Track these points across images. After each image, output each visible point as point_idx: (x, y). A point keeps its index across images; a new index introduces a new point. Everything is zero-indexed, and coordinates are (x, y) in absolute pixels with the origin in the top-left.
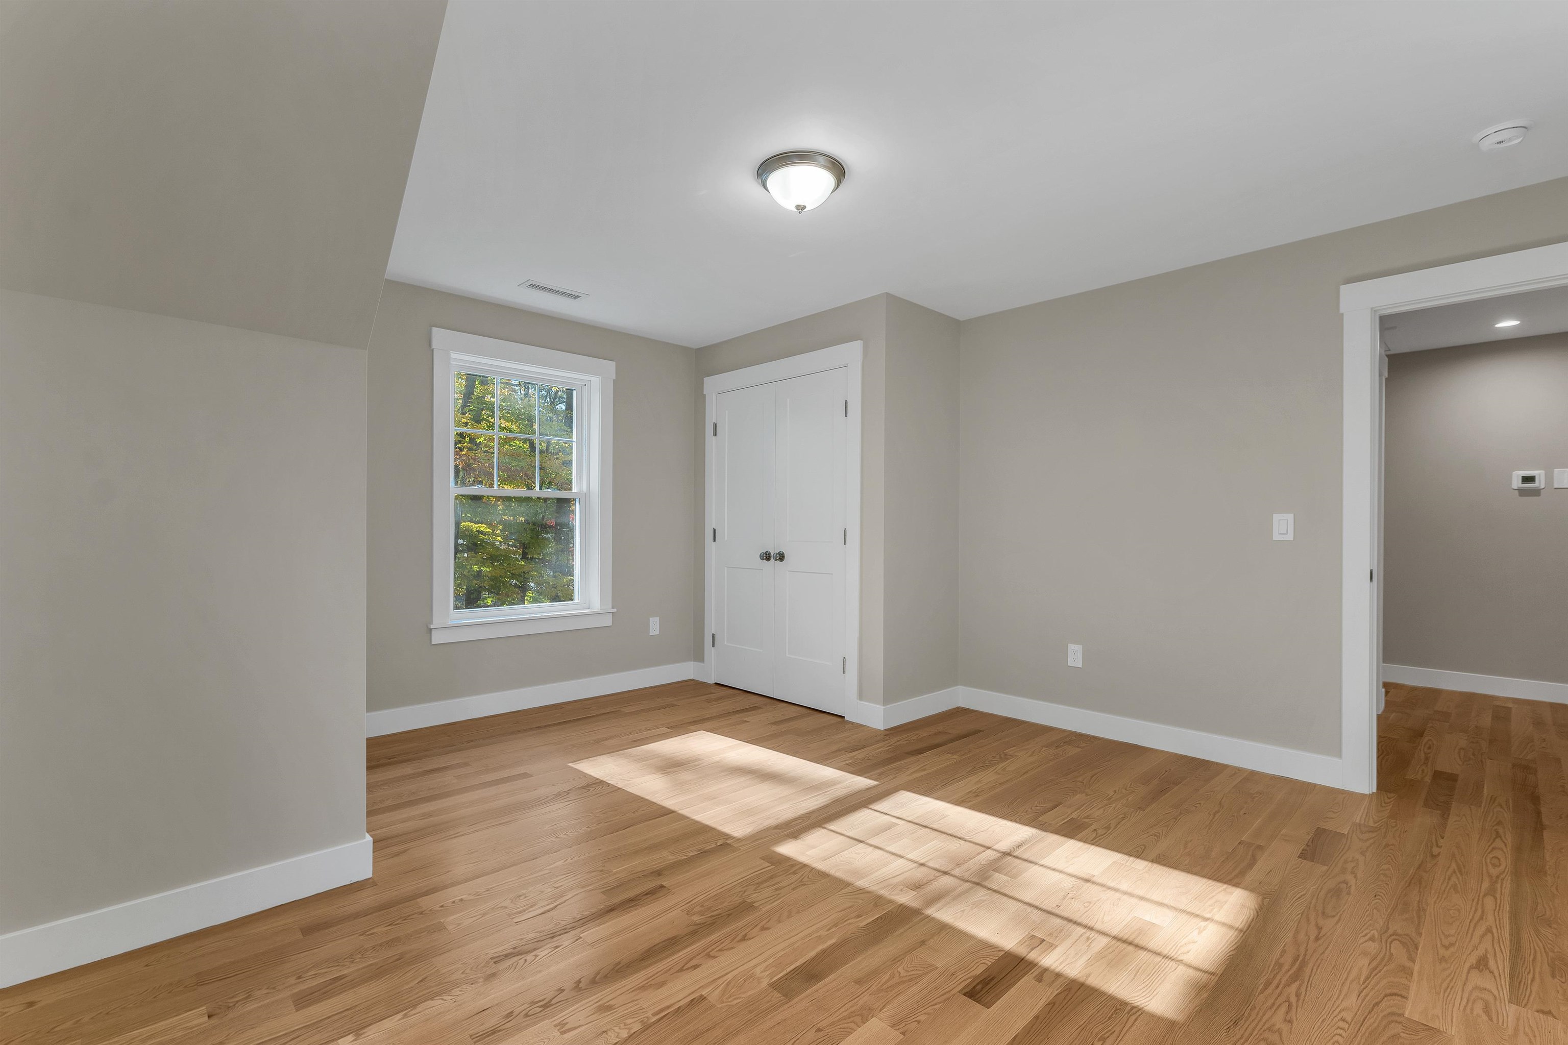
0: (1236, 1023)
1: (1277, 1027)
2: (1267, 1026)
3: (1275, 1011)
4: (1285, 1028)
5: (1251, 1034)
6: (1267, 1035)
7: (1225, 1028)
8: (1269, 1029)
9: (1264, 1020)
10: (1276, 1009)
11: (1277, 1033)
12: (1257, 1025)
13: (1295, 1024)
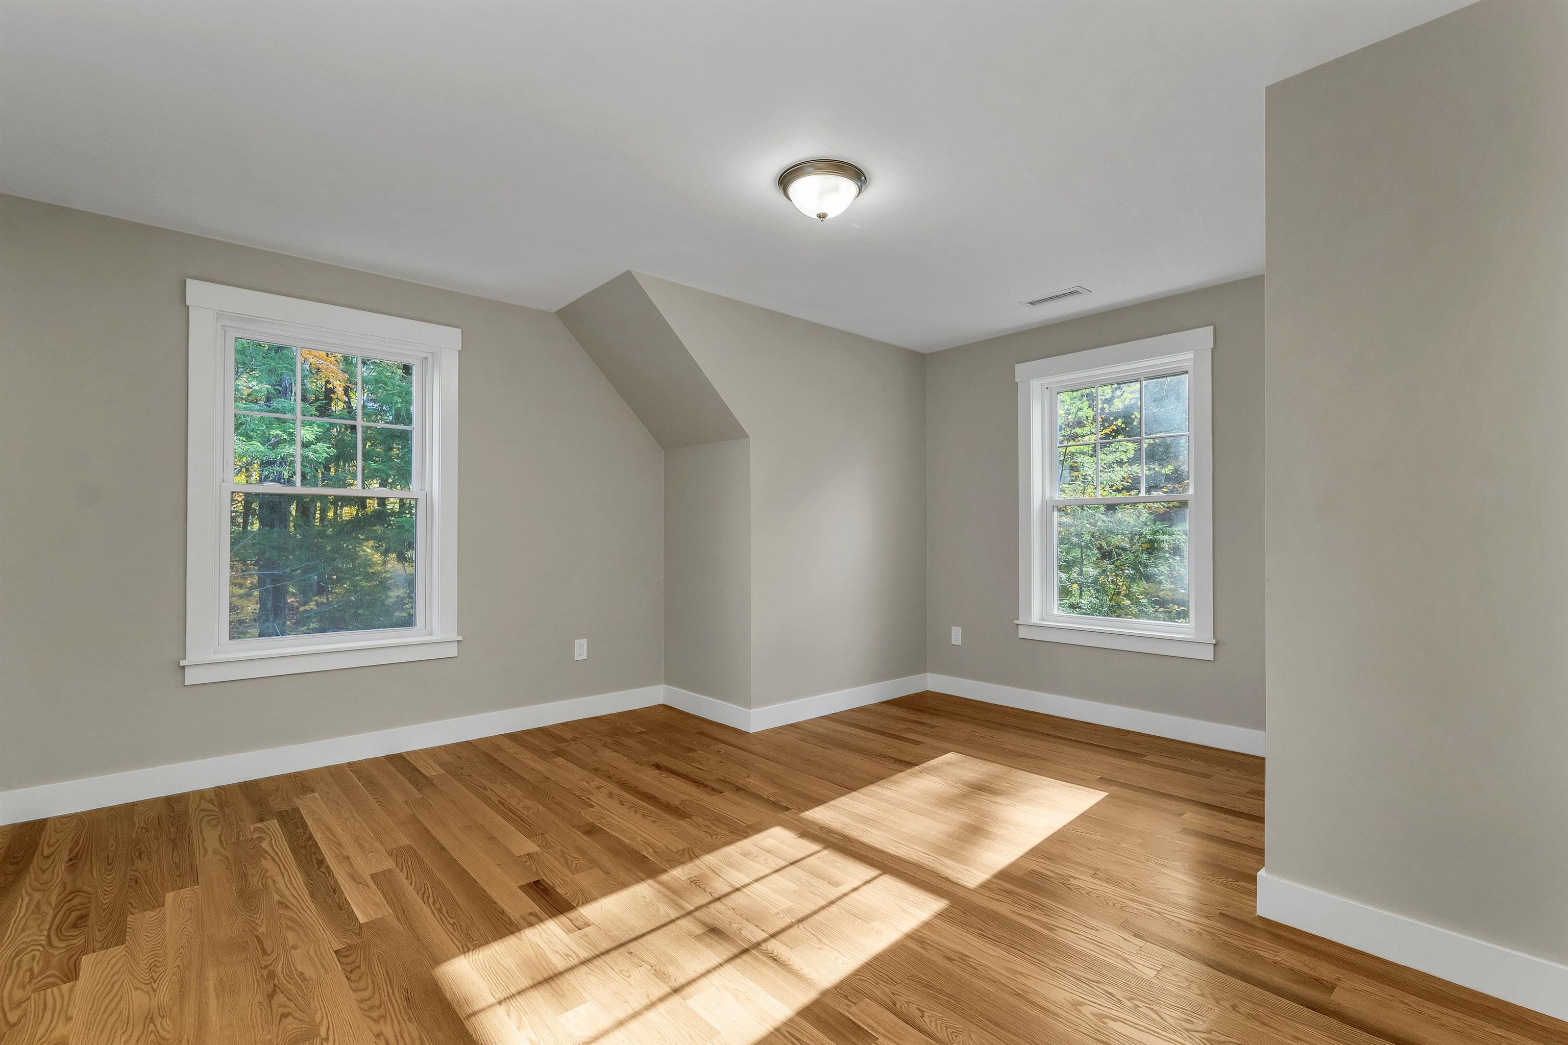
0: (408, 999)
1: (382, 1022)
2: (388, 1017)
3: (395, 1033)
4: (376, 1028)
5: (391, 1002)
6: (382, 1011)
7: (409, 990)
8: (384, 1017)
9: (394, 1018)
10: (396, 1035)
11: (377, 1019)
12: (394, 1011)
13: (374, 1039)
